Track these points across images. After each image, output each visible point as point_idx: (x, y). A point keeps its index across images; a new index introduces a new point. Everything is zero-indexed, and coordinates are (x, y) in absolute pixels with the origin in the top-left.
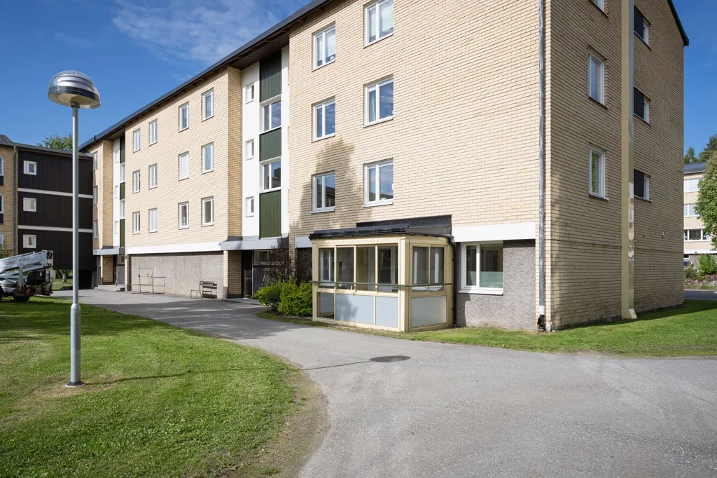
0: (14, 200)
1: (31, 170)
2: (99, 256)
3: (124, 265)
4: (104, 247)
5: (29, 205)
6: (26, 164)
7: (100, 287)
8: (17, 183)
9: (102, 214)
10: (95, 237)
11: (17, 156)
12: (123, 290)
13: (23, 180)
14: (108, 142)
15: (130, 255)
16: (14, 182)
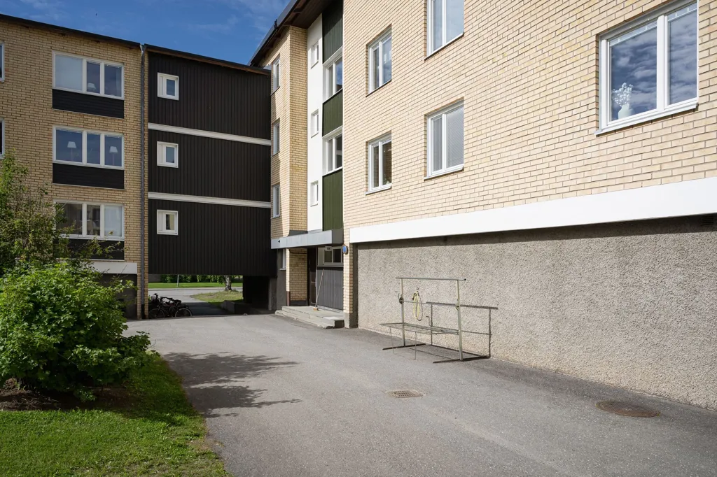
0: (142, 146)
1: (170, 90)
2: (282, 251)
3: (341, 269)
4: (292, 233)
5: (167, 155)
6: (162, 79)
7: (287, 311)
8: (146, 114)
9: (288, 169)
10: (274, 215)
11: (146, 63)
12: (339, 324)
13: (157, 109)
14: (298, 30)
15: (357, 246)
16: (142, 112)
